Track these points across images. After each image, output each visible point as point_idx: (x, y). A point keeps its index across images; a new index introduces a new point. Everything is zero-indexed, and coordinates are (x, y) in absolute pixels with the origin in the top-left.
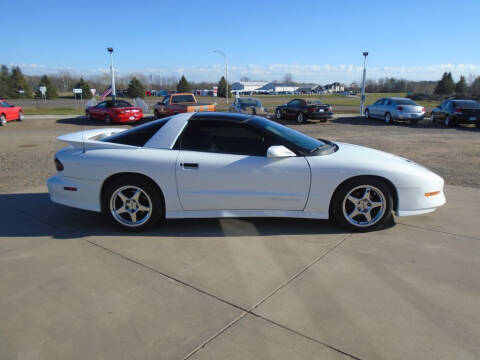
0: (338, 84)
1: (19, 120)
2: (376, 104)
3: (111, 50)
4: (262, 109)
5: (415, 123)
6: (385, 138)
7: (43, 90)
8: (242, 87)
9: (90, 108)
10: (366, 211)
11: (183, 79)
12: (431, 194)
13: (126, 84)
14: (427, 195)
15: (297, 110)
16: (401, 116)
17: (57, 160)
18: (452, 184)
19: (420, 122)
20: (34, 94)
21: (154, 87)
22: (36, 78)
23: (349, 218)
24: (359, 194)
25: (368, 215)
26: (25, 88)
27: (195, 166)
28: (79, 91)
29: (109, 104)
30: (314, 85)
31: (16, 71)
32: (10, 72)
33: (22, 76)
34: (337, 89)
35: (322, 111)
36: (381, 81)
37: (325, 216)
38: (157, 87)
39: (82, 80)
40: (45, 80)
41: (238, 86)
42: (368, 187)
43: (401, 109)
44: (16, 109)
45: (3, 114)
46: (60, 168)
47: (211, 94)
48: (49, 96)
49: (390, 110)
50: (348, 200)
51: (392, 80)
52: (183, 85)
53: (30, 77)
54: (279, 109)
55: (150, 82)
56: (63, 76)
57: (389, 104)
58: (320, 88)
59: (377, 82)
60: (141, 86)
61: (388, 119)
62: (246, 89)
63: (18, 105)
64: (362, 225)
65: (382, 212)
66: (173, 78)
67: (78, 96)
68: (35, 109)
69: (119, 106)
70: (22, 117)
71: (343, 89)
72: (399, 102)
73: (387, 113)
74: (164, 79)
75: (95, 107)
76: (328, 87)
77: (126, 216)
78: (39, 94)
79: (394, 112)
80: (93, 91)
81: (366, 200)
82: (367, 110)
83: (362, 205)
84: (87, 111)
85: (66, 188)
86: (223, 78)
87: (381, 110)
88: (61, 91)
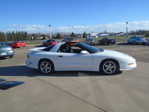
0: (122, 33)
1: (25, 46)
2: (131, 38)
3: (50, 26)
4: (94, 41)
5: (144, 44)
6: (132, 49)
7: (33, 38)
8: (91, 35)
9: (44, 42)
10: (110, 69)
11: (73, 33)
12: (130, 64)
13: (56, 35)
14: (129, 64)
15: (105, 41)
16: (139, 42)
17: (28, 56)
18: (146, 62)
19: (146, 44)
20: (30, 39)
21: (64, 35)
22: (31, 34)
23: (105, 71)
24: (108, 64)
25: (111, 70)
26: (28, 37)
27: (62, 56)
28: (42, 38)
29: (49, 41)
30: (114, 33)
31: (26, 33)
32: (24, 33)
33: (27, 34)
34: (122, 34)
35: (112, 41)
36: (136, 31)
37: (98, 70)
38: (65, 36)
39: (43, 34)
40: (33, 35)
41: (89, 34)
42: (110, 62)
43: (139, 40)
44: (24, 43)
45: (21, 45)
46: (29, 57)
47: (81, 37)
48: (34, 39)
49: (135, 40)
50: (104, 66)
51: (140, 30)
52: (73, 35)
53: (29, 34)
54: (99, 41)
55: (63, 34)
56: (38, 33)
57: (135, 38)
58: (116, 34)
59: (135, 31)
60: (60, 35)
61: (135, 43)
62: (92, 35)
63: (25, 42)
64: (109, 73)
65: (115, 69)
66: (70, 33)
67: (42, 39)
68: (30, 43)
69: (52, 41)
70: (26, 45)
71: (123, 34)
72: (139, 38)
73: (134, 41)
74: (67, 33)
75: (45, 42)
76: (118, 34)
77: (44, 70)
78: (31, 39)
79: (137, 41)
80: (46, 37)
81: (110, 66)
82: (128, 40)
83: (109, 67)
84: (43, 43)
85: (30, 63)
86: (85, 32)
87: (132, 40)
88: (38, 38)
